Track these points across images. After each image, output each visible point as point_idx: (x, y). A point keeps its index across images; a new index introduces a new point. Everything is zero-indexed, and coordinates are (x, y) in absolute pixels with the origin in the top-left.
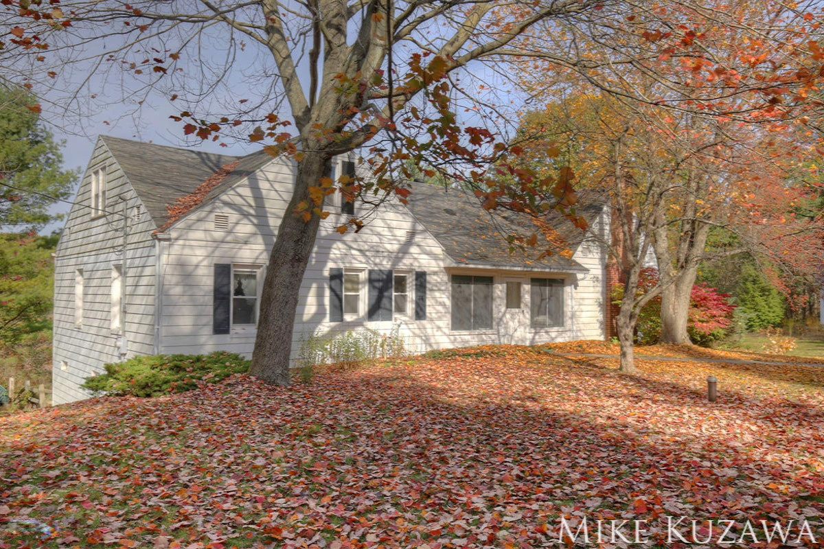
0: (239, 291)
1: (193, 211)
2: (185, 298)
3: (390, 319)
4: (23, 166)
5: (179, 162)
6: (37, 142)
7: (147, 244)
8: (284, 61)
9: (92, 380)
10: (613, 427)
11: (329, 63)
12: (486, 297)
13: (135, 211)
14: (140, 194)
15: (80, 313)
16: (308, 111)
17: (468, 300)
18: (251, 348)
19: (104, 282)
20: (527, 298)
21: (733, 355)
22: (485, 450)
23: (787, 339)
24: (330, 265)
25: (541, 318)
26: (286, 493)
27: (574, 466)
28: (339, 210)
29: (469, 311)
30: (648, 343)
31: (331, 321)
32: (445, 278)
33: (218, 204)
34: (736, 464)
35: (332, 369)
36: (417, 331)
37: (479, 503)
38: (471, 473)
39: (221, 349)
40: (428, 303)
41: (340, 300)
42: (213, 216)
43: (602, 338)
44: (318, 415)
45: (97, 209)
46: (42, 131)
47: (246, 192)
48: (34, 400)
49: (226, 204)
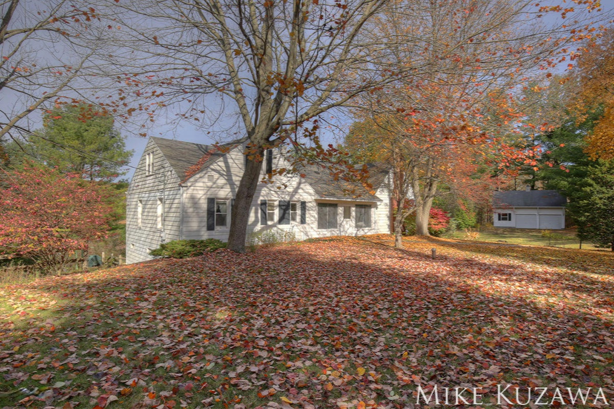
0: (218, 211)
1: (198, 173)
2: (194, 214)
3: (289, 224)
4: (106, 149)
5: (189, 149)
6: (113, 137)
7: (176, 188)
8: (243, 107)
9: (155, 251)
10: (389, 269)
11: (263, 107)
12: (334, 214)
13: (170, 173)
14: (172, 165)
15: (140, 221)
16: (254, 129)
17: (326, 215)
18: (227, 237)
19: (153, 206)
20: (353, 214)
21: (449, 240)
22: (334, 278)
23: (475, 233)
24: (261, 198)
25: (360, 223)
26: (254, 292)
27: (370, 283)
28: (265, 173)
29: (326, 220)
30: (410, 235)
31: (261, 224)
32: (315, 204)
33: (209, 170)
34: (436, 282)
35: (262, 247)
36: (302, 230)
37: (332, 295)
38: (328, 286)
39: (211, 237)
40: (307, 216)
41: (266, 214)
42: (207, 175)
43: (389, 233)
44: (260, 265)
45: (149, 171)
46: (115, 131)
47: (222, 164)
48: (116, 263)
49: (213, 170)
